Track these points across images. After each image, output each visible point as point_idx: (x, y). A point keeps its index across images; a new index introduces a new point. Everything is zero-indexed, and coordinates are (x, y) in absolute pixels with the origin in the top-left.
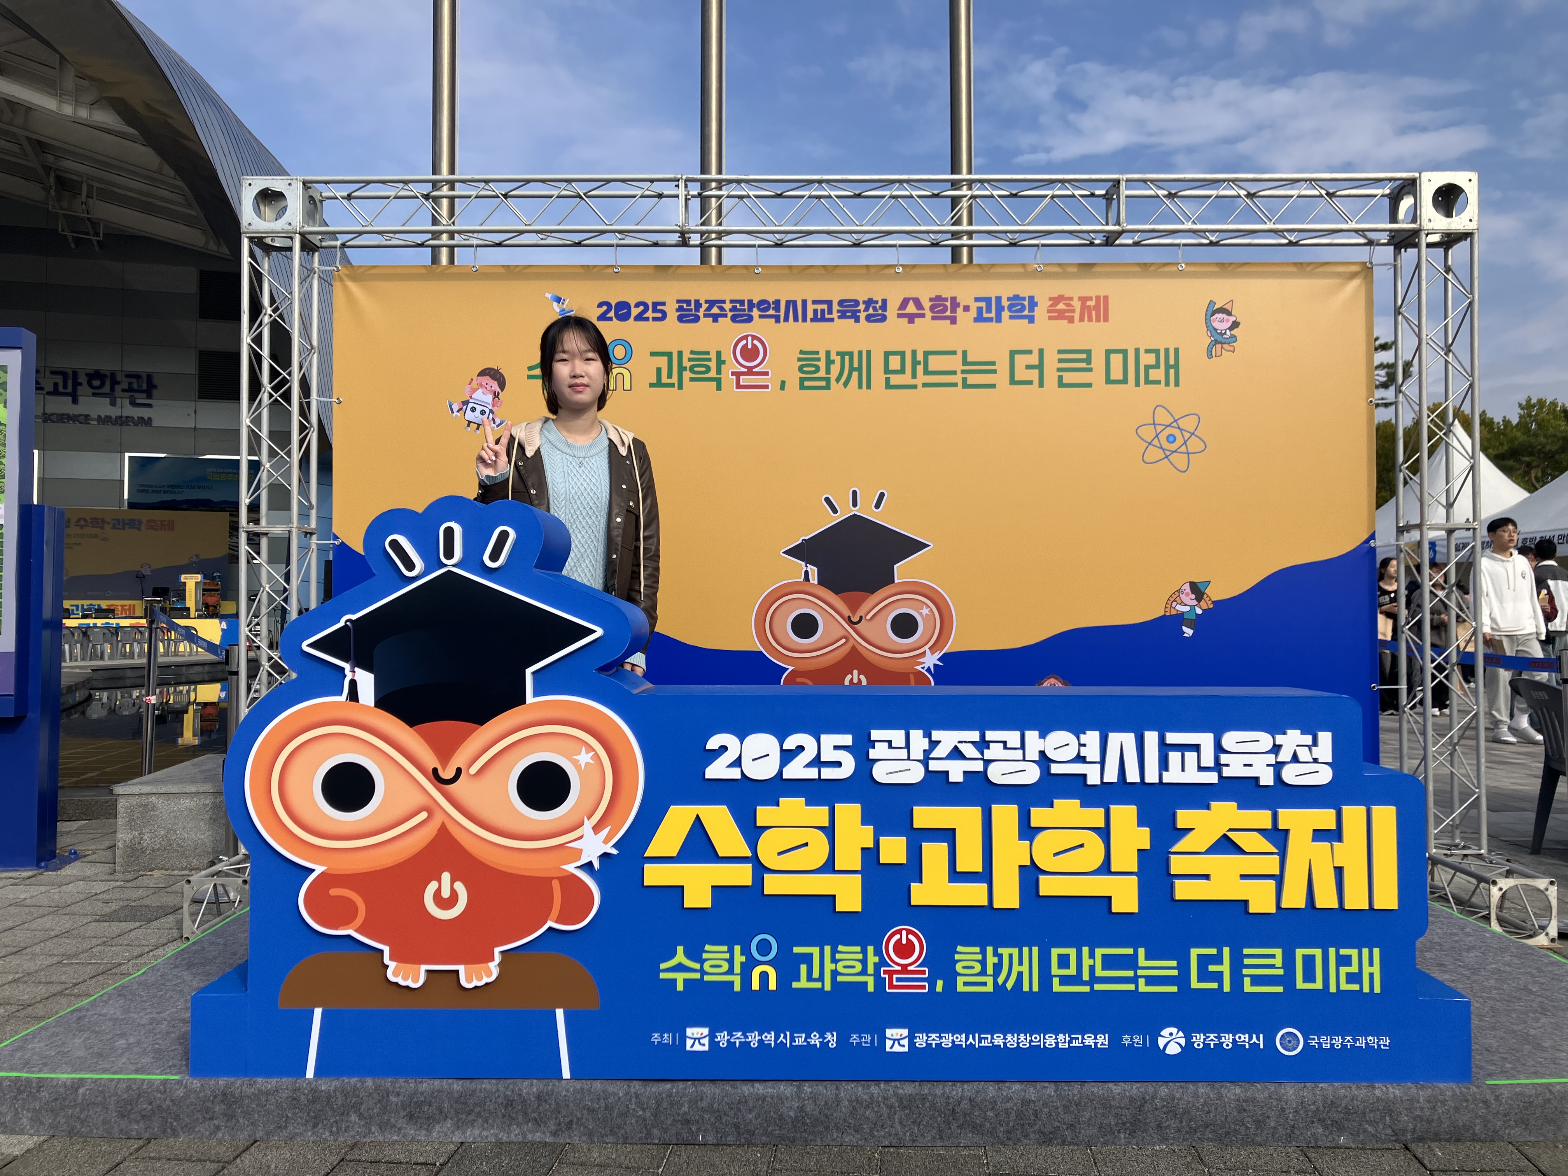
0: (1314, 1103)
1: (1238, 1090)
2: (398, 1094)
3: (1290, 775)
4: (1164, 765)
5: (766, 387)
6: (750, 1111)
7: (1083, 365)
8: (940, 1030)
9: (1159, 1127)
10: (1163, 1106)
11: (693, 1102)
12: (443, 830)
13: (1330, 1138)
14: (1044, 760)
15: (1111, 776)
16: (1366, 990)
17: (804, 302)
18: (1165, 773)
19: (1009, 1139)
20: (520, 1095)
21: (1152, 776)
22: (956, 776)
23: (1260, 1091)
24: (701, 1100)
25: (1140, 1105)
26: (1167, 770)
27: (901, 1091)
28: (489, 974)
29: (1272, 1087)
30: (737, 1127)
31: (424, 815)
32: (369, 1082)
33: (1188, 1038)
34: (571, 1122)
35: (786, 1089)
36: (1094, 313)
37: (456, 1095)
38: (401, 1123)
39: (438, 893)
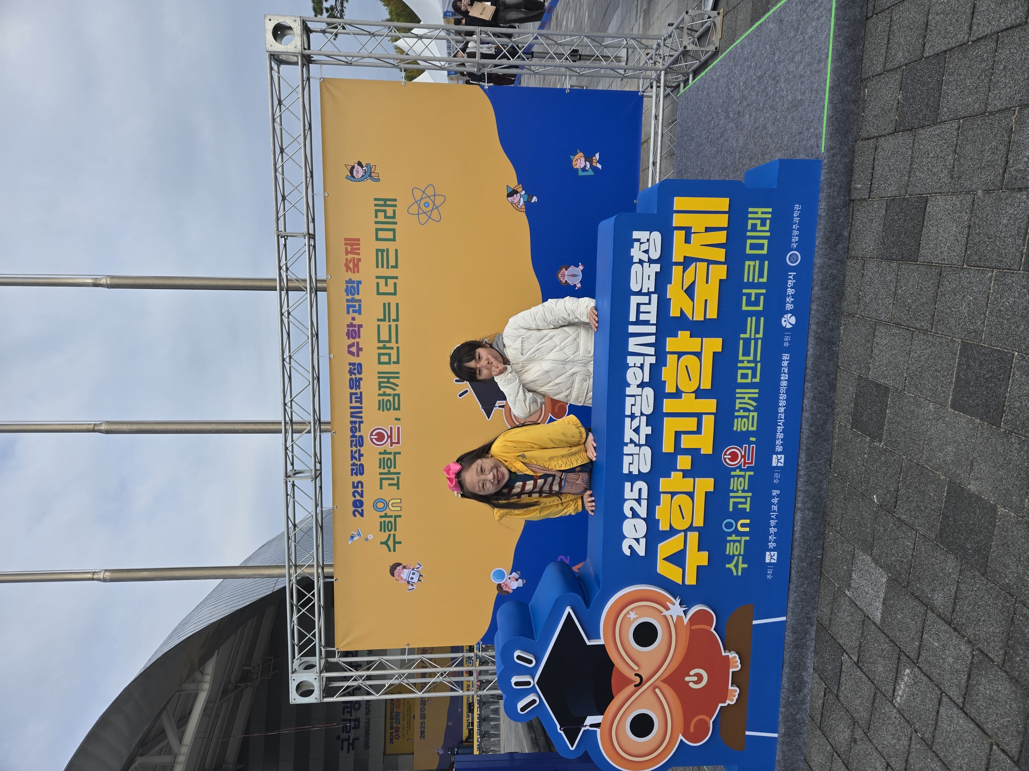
0: (826, 249)
1: (816, 288)
2: (789, 697)
3: (655, 255)
4: (646, 323)
5: (398, 428)
6: (808, 534)
7: (385, 254)
8: (775, 439)
9: (832, 330)
10: (822, 328)
11: (802, 561)
12: (664, 681)
13: (844, 240)
14: (642, 385)
15: (651, 350)
16: (769, 216)
17: (351, 408)
18: (651, 322)
19: (832, 406)
20: (793, 641)
21: (653, 329)
22: (649, 430)
23: (817, 276)
24: (801, 557)
25: (820, 340)
26: (649, 321)
27: (804, 460)
28: (735, 657)
29: (816, 270)
30: (815, 540)
31: (657, 690)
32: (782, 710)
33: (788, 312)
34: (807, 618)
35: (798, 516)
36: (355, 247)
37: (791, 671)
38: (802, 695)
39: (695, 682)
